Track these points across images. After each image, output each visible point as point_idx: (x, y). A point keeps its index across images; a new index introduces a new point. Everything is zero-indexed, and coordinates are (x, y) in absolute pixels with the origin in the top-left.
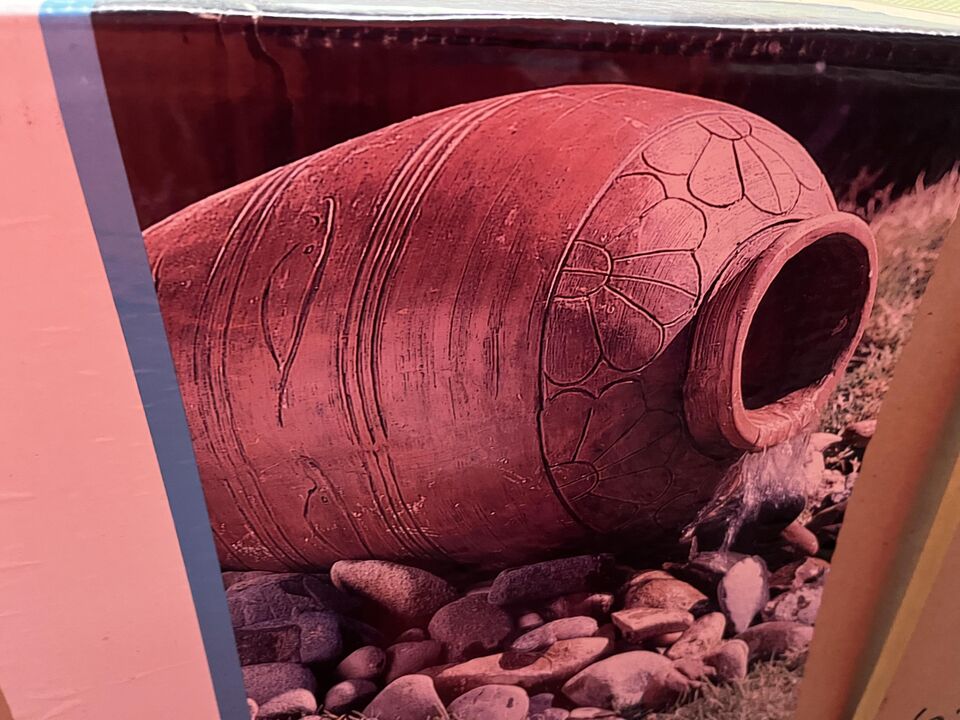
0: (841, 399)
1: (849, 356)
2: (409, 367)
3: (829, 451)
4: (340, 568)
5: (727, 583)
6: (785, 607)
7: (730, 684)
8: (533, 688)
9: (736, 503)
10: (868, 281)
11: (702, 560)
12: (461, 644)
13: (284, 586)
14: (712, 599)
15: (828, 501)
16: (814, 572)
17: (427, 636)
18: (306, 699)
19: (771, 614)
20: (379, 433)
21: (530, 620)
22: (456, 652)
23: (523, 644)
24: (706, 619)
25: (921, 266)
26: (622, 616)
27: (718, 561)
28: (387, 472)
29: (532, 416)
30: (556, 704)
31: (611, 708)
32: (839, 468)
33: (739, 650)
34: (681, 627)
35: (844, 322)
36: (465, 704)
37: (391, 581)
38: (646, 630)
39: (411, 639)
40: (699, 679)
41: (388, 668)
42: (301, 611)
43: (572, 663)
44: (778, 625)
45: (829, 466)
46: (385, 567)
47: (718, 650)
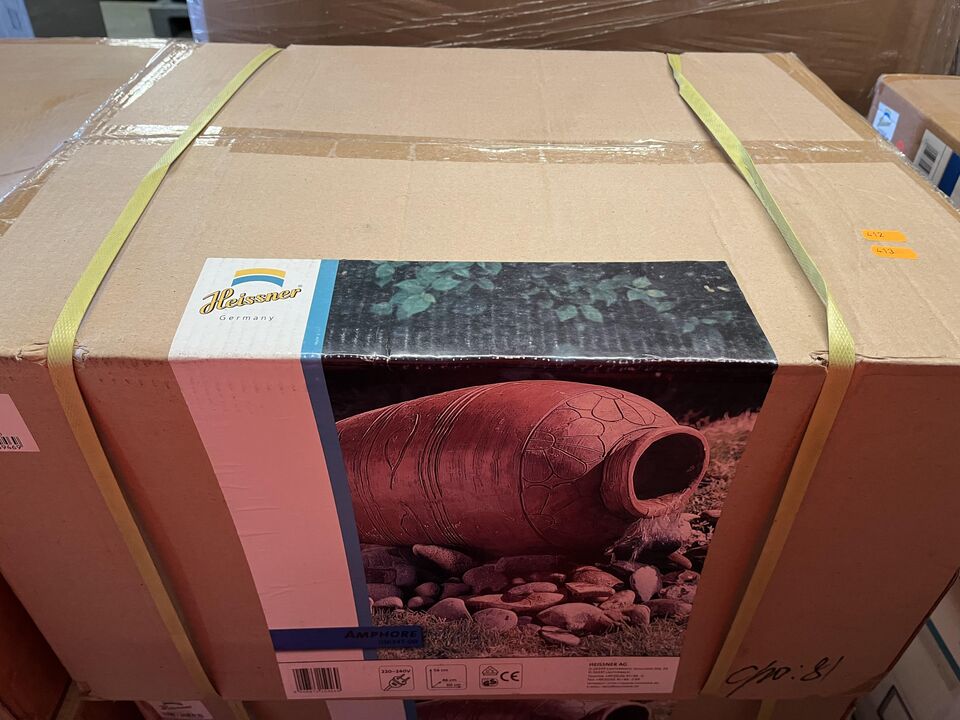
0: (697, 500)
1: (699, 481)
2: (453, 471)
3: (693, 522)
4: (417, 547)
5: (635, 576)
6: (673, 593)
7: (640, 627)
8: (520, 613)
9: (637, 541)
10: (704, 452)
11: (619, 564)
12: (479, 588)
13: (390, 552)
14: (626, 582)
15: (696, 544)
16: (691, 577)
17: (462, 581)
18: (399, 602)
19: (664, 595)
20: (438, 495)
21: (518, 581)
22: (477, 591)
23: (514, 591)
24: (623, 593)
25: (736, 447)
26: (572, 585)
27: (629, 566)
28: (442, 510)
29: (517, 494)
30: (533, 622)
31: (566, 629)
32: (701, 530)
33: (645, 611)
34: (609, 595)
35: (693, 467)
36: (481, 615)
37: (445, 556)
38: (586, 593)
39: (451, 581)
40: (620, 621)
41: (441, 594)
42: (397, 563)
43: (542, 604)
44: (670, 601)
45: (694, 528)
46: (440, 550)
47: (631, 608)
